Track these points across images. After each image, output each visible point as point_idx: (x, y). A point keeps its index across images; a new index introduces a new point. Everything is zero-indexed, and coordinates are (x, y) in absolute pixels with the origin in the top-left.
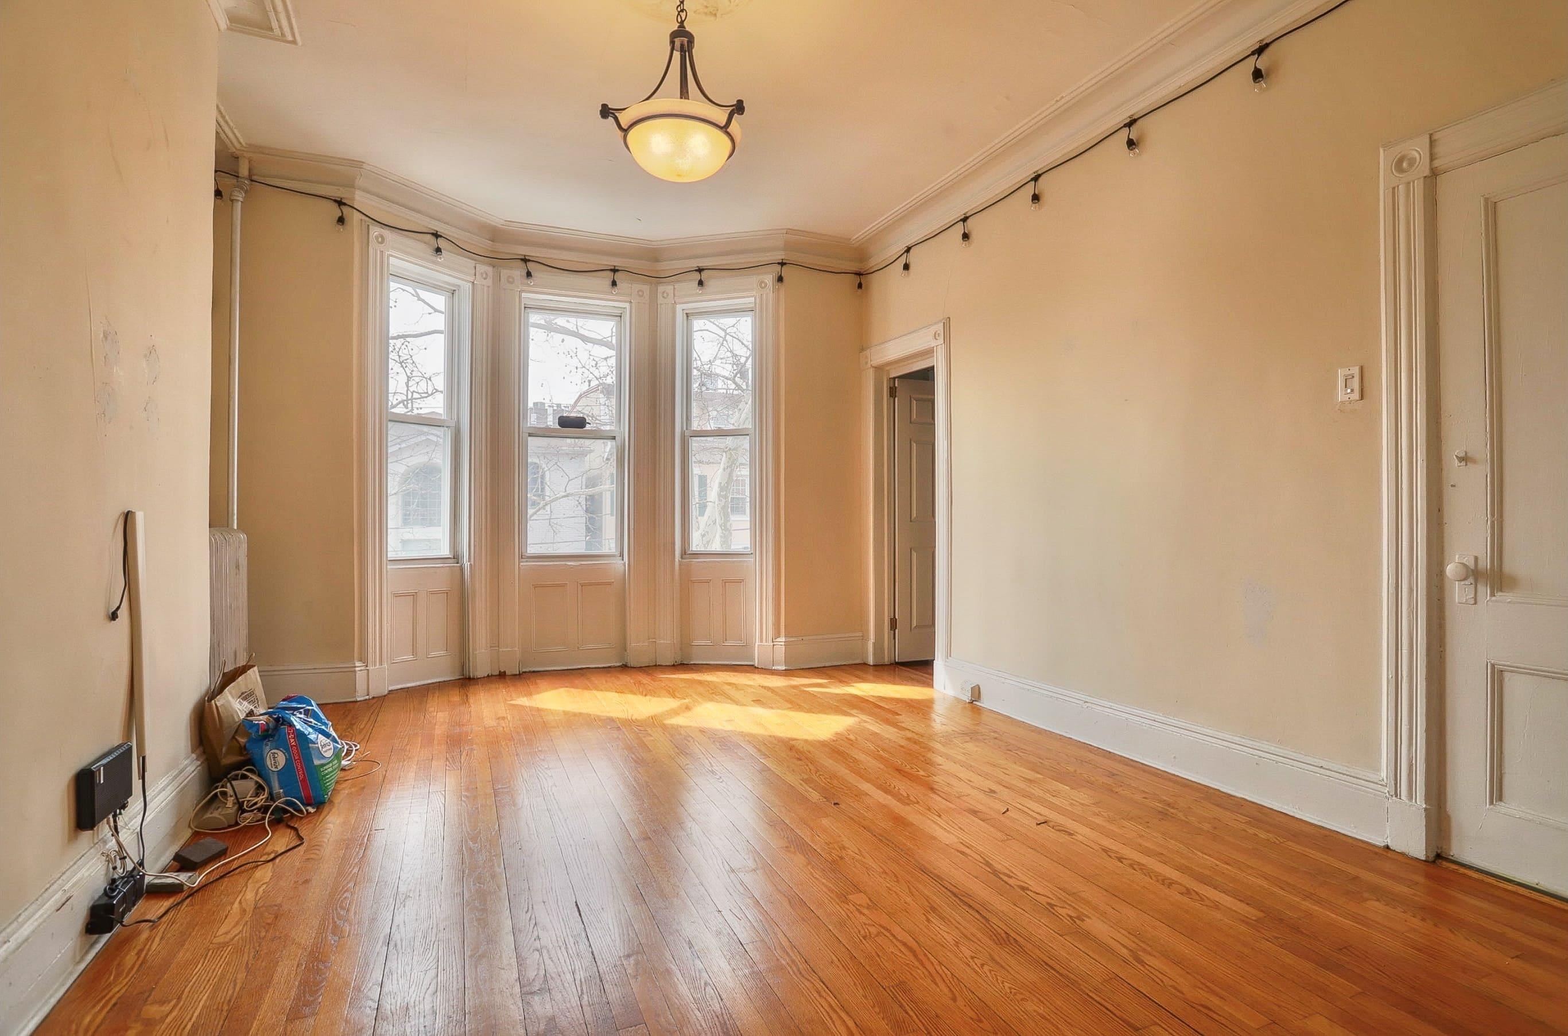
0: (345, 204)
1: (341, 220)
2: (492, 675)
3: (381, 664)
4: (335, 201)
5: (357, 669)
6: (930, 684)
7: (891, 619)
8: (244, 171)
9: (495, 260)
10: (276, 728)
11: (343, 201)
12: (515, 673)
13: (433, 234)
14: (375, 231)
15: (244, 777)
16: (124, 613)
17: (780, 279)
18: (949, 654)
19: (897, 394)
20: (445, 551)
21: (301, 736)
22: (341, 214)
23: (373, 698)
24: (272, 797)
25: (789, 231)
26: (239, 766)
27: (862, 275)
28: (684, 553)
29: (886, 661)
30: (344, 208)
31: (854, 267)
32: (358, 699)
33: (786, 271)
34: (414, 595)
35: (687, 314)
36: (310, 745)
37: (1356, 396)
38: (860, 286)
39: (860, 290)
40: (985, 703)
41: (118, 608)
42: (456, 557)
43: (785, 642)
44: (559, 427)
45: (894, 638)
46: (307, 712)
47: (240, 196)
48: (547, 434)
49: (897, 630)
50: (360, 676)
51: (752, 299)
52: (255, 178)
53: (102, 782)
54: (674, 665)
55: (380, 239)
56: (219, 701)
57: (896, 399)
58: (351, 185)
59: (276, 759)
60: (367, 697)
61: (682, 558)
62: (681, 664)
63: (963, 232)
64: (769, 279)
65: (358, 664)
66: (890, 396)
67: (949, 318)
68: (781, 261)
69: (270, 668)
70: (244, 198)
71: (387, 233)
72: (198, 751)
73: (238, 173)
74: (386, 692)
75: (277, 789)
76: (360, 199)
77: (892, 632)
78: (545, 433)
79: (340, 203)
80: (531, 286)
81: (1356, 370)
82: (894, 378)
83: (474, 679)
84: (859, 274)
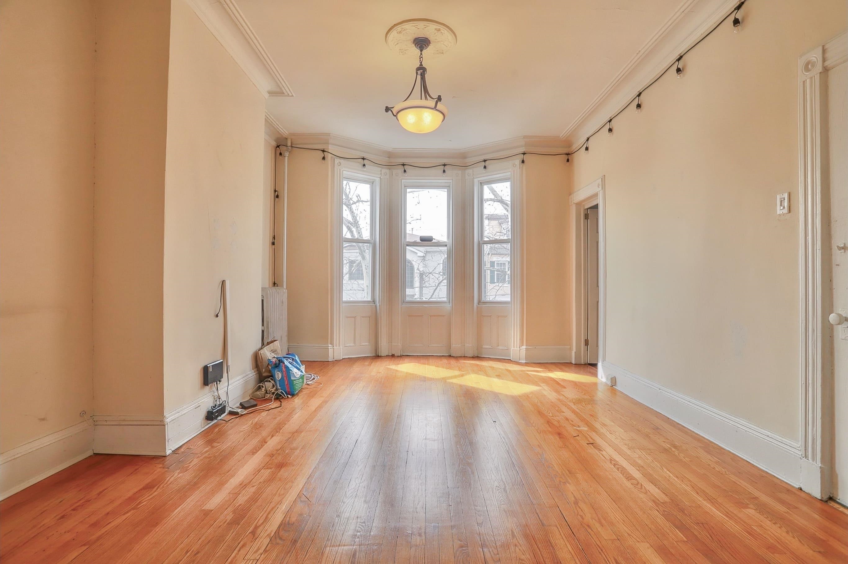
0: (325, 151)
1: (324, 158)
2: (389, 356)
3: (339, 346)
4: (322, 150)
5: (329, 348)
6: (595, 375)
7: (585, 340)
8: (289, 144)
9: (390, 166)
10: (279, 364)
11: (325, 150)
12: (398, 355)
13: (362, 158)
14: (337, 161)
15: (270, 381)
16: (221, 315)
17: (523, 162)
18: (604, 360)
19: (589, 217)
20: (369, 299)
21: (287, 367)
22: (323, 156)
23: (336, 360)
24: (277, 390)
25: (525, 137)
26: (268, 377)
27: (570, 154)
28: (479, 302)
29: (582, 362)
30: (325, 153)
31: (566, 151)
32: (329, 360)
33: (526, 157)
34: (355, 317)
35: (481, 183)
36: (290, 372)
37: (786, 211)
38: (568, 160)
39: (568, 163)
40: (618, 387)
41: (218, 313)
42: (374, 301)
43: (526, 348)
44: (420, 241)
45: (588, 350)
46: (293, 359)
47: (287, 154)
48: (415, 245)
49: (589, 346)
50: (331, 351)
51: (510, 173)
52: (293, 146)
53: (211, 371)
54: (473, 357)
55: (339, 164)
56: (262, 352)
57: (589, 220)
58: (327, 143)
59: (278, 375)
60: (333, 360)
61: (478, 304)
62: (477, 357)
63: (609, 128)
64: (517, 162)
65: (330, 345)
66: (585, 219)
67: (605, 176)
68: (523, 152)
69: (298, 345)
70: (288, 155)
71: (342, 161)
72: (255, 370)
73: (287, 144)
74: (341, 359)
75: (279, 387)
76: (331, 149)
77: (586, 347)
78: (414, 244)
79: (323, 151)
80: (406, 177)
81: (786, 196)
82: (588, 209)
83: (380, 356)
84: (568, 154)
